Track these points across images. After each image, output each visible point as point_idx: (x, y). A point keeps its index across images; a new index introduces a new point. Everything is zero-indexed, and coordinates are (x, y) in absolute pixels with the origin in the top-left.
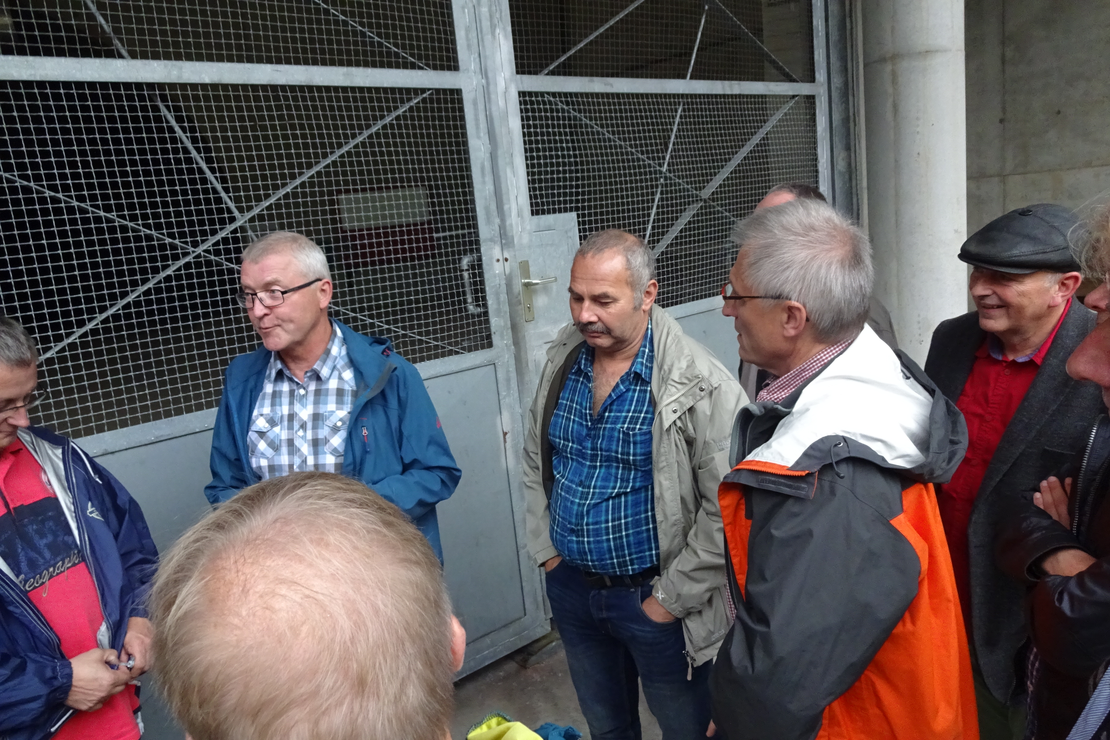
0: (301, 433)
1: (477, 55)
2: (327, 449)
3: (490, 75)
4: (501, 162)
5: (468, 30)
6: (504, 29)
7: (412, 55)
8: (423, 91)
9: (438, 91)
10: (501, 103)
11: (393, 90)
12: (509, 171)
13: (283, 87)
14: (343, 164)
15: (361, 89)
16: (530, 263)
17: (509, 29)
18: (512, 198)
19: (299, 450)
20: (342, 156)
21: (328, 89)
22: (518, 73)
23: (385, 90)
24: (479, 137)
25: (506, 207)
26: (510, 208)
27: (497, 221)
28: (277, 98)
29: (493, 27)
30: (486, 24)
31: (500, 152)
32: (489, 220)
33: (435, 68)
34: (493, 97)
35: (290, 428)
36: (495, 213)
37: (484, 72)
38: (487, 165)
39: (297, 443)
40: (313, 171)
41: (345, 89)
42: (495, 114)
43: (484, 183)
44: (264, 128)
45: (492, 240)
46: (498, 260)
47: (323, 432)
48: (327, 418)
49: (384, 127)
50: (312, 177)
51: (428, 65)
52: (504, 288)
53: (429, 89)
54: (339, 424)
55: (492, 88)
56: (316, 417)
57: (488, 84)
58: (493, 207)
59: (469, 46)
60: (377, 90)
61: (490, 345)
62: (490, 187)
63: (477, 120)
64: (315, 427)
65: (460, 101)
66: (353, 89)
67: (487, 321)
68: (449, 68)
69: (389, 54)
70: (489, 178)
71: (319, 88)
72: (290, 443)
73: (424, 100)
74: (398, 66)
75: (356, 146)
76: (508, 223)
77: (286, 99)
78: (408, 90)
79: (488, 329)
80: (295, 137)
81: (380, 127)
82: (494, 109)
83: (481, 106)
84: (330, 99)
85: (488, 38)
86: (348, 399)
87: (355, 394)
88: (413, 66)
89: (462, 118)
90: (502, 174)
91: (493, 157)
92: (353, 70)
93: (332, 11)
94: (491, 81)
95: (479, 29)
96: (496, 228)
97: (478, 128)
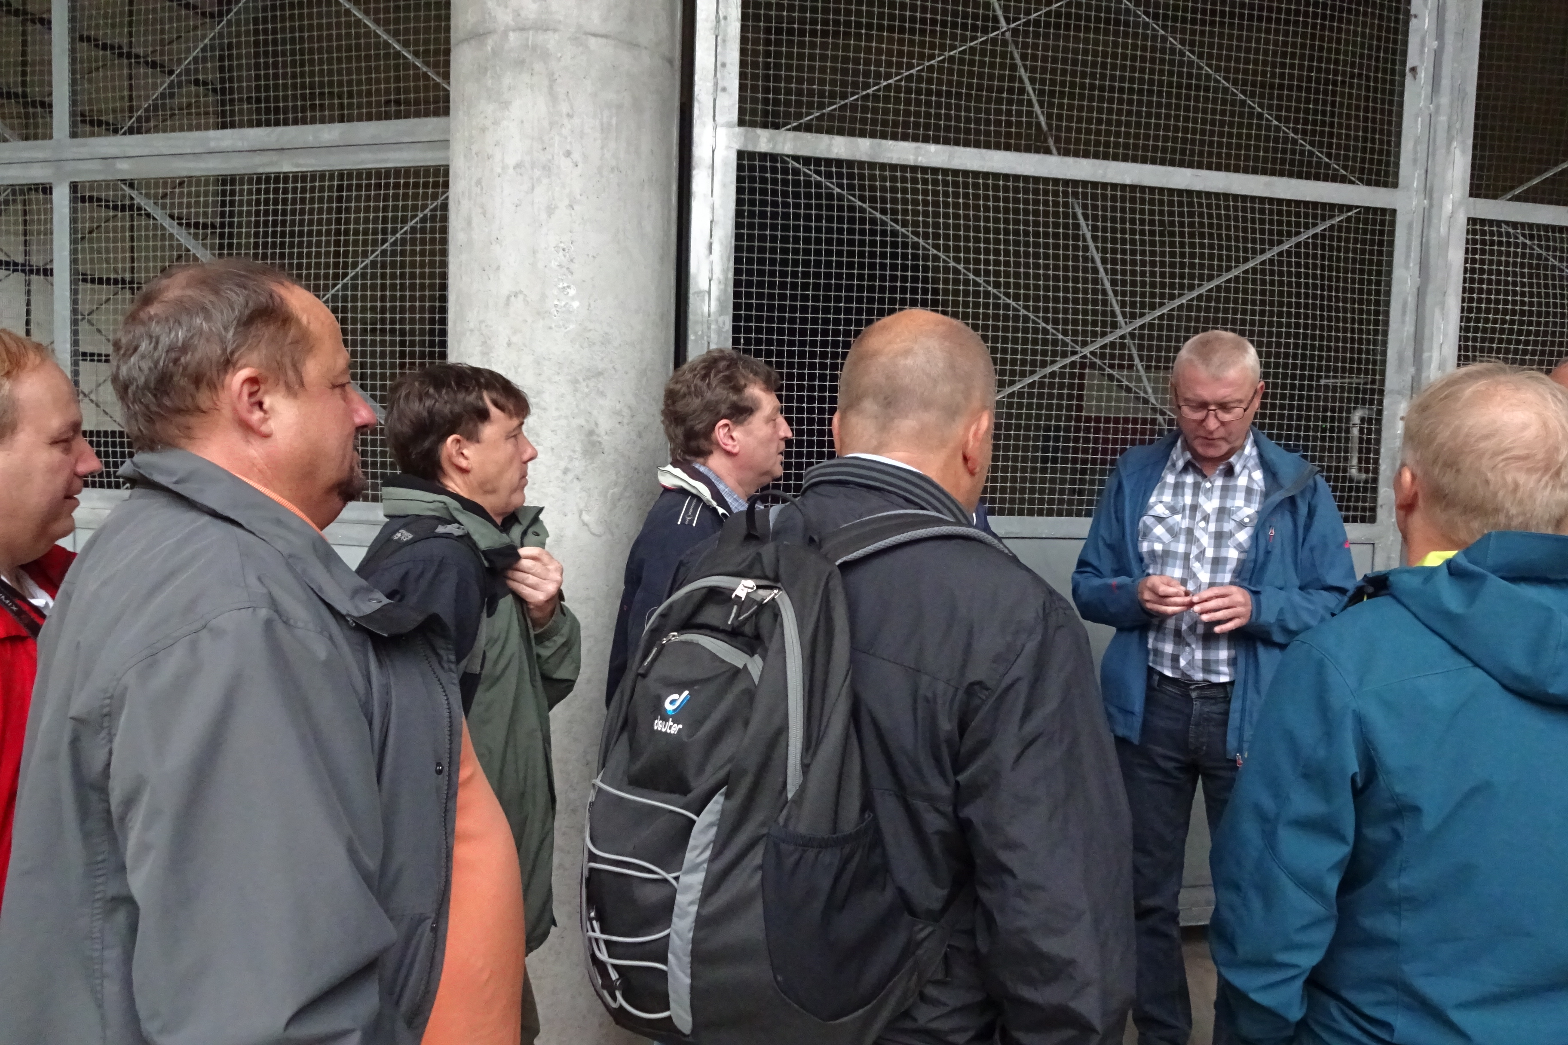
0: (1202, 524)
1: (1423, 171)
2: (1230, 542)
3: (1435, 195)
4: (1430, 300)
5: (1417, 142)
6: (1463, 142)
7: (1345, 168)
8: (1350, 208)
9: (1367, 209)
10: (1443, 230)
11: (1315, 205)
12: (1437, 313)
13: (1199, 193)
14: (1246, 280)
15: (1280, 201)
17: (1470, 142)
18: (1436, 346)
19: (1198, 540)
20: (1246, 272)
21: (1244, 198)
22: (1471, 195)
23: (1306, 204)
24: (1407, 267)
25: (1426, 355)
26: (1431, 357)
27: (1412, 370)
28: (1191, 204)
29: (1450, 141)
30: (1441, 135)
31: (1431, 287)
32: (1400, 368)
33: (1369, 183)
34: (1435, 221)
35: (1193, 517)
36: (1411, 360)
37: (1428, 191)
38: (1411, 301)
39: (1198, 533)
40: (1213, 284)
41: (1262, 200)
42: (1433, 242)
43: (1403, 322)
44: (1172, 234)
45: (1399, 393)
47: (1229, 526)
48: (1234, 513)
49: (1298, 245)
50: (1211, 290)
51: (1361, 180)
53: (1357, 207)
54: (1247, 520)
55: (1435, 211)
56: (1223, 512)
57: (1431, 205)
58: (1409, 353)
59: (1415, 161)
60: (1298, 203)
61: (1373, 520)
62: (1409, 329)
63: (1409, 248)
64: (1219, 520)
65: (1393, 223)
66: (1271, 200)
67: (1375, 490)
68: (1386, 185)
69: (1319, 164)
70: (1410, 318)
71: (1235, 197)
72: (1190, 532)
73: (1348, 220)
74: (1326, 179)
75: (1263, 263)
77: (1200, 205)
78: (1332, 206)
79: (1375, 500)
80: (1202, 246)
81: (1293, 244)
82: (1433, 235)
83: (1416, 232)
84: (1244, 209)
85: (1441, 152)
86: (1257, 498)
87: (1266, 495)
88: (1343, 180)
89: (1391, 243)
90: (1428, 315)
91: (1421, 294)
92: (1276, 180)
93: (1266, 115)
94: (1435, 202)
95: (1431, 141)
96: (1408, 378)
97: (1408, 256)
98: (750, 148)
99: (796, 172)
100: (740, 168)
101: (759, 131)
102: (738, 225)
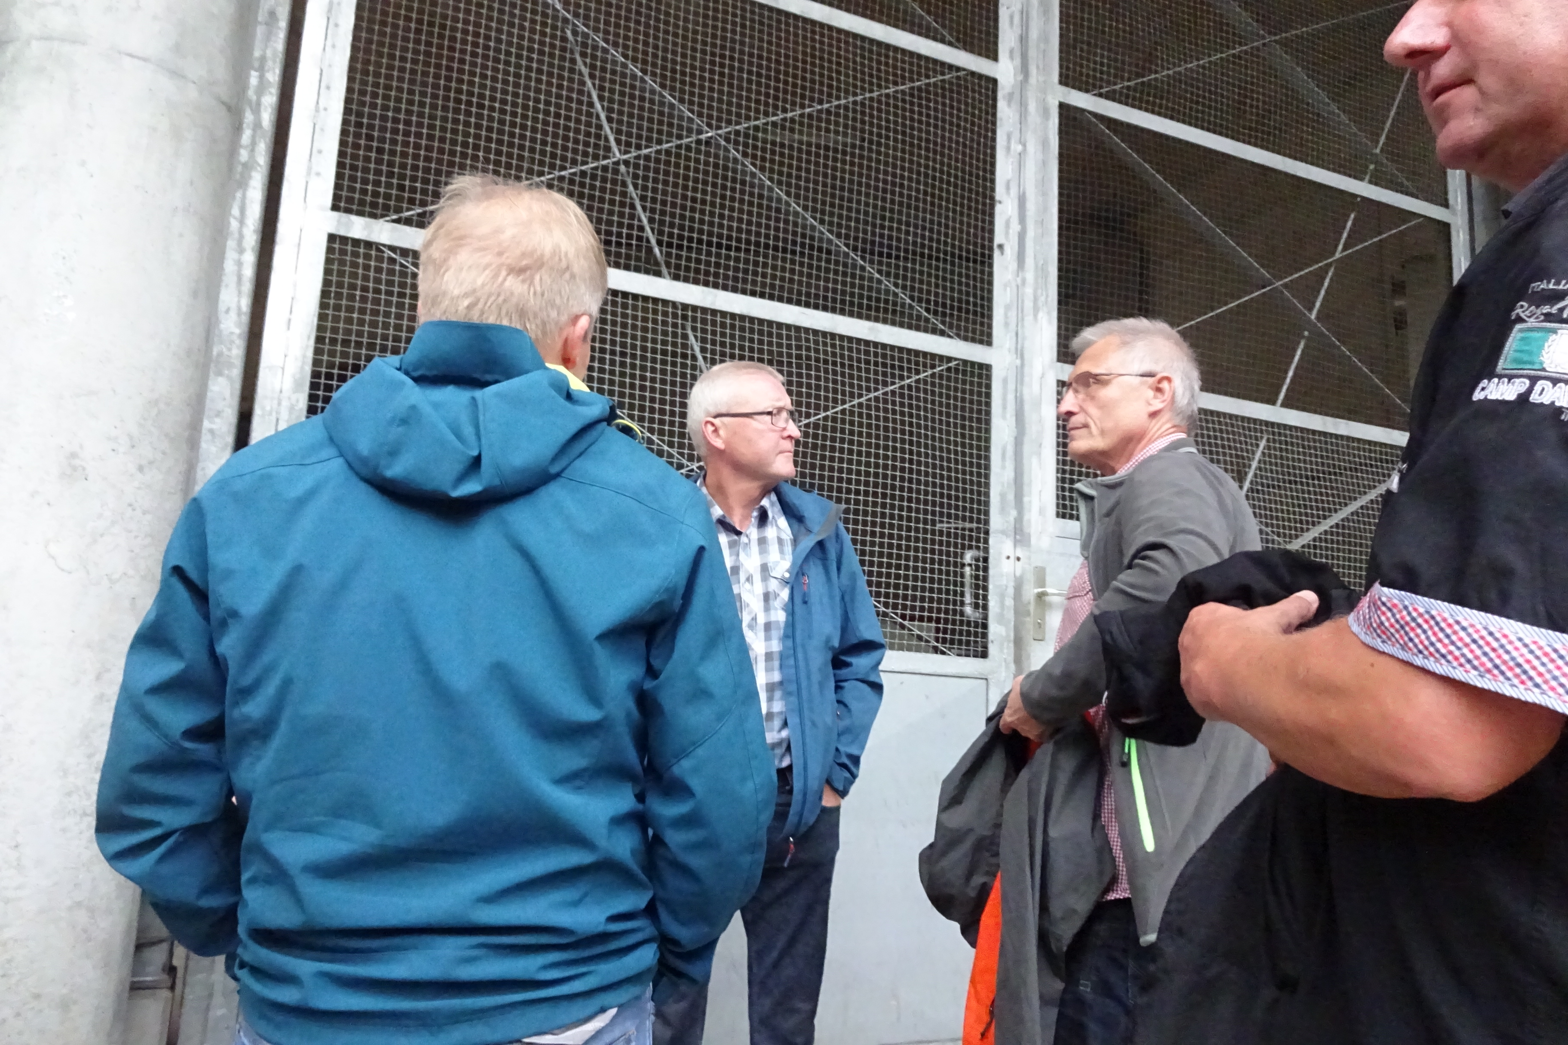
1: (1014, 334)
3: (1026, 356)
4: (1027, 448)
5: (1008, 308)
6: (1049, 313)
7: (943, 323)
8: (949, 359)
9: (965, 362)
10: (1036, 388)
11: (917, 353)
12: (1035, 461)
13: (807, 330)
15: (884, 346)
16: (1048, 571)
17: (1055, 314)
18: (1035, 492)
19: (748, 605)
20: (853, 407)
21: (850, 339)
22: (1059, 360)
23: (909, 351)
24: (1004, 417)
25: (1026, 500)
26: (1030, 502)
27: (1014, 513)
28: (798, 339)
29: (1036, 310)
30: (1028, 304)
31: (1027, 439)
32: (1003, 510)
33: (966, 339)
34: (1026, 379)
36: (1013, 503)
37: (1020, 353)
38: (1010, 449)
41: (867, 343)
42: (1026, 397)
43: (1003, 467)
45: (1003, 532)
46: (1008, 558)
47: (771, 585)
48: (773, 569)
49: (902, 388)
51: (958, 336)
52: (1011, 591)
53: (956, 359)
54: (787, 575)
55: (1026, 370)
56: (764, 568)
57: (1023, 365)
58: (1011, 497)
59: (1007, 324)
60: (901, 349)
61: (985, 655)
62: (1010, 474)
63: (1004, 399)
64: (763, 580)
65: (989, 377)
66: (876, 344)
68: (981, 342)
69: (919, 317)
70: (1010, 463)
71: (842, 337)
73: (949, 369)
74: (926, 331)
75: (869, 400)
76: (1026, 518)
77: (807, 340)
78: (933, 356)
79: (985, 635)
81: (897, 386)
82: (1026, 391)
83: (1011, 386)
84: (850, 349)
85: (1029, 319)
88: (942, 333)
89: (988, 395)
90: (1025, 461)
91: (1018, 442)
92: (880, 326)
93: (868, 268)
94: (1026, 362)
95: (1020, 310)
96: (1012, 520)
97: (1004, 407)
98: (342, 232)
99: (392, 261)
100: (330, 250)
101: (354, 218)
102: (323, 306)
